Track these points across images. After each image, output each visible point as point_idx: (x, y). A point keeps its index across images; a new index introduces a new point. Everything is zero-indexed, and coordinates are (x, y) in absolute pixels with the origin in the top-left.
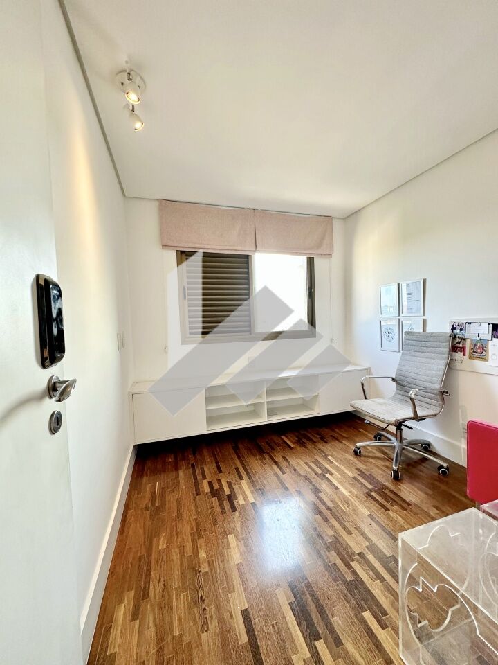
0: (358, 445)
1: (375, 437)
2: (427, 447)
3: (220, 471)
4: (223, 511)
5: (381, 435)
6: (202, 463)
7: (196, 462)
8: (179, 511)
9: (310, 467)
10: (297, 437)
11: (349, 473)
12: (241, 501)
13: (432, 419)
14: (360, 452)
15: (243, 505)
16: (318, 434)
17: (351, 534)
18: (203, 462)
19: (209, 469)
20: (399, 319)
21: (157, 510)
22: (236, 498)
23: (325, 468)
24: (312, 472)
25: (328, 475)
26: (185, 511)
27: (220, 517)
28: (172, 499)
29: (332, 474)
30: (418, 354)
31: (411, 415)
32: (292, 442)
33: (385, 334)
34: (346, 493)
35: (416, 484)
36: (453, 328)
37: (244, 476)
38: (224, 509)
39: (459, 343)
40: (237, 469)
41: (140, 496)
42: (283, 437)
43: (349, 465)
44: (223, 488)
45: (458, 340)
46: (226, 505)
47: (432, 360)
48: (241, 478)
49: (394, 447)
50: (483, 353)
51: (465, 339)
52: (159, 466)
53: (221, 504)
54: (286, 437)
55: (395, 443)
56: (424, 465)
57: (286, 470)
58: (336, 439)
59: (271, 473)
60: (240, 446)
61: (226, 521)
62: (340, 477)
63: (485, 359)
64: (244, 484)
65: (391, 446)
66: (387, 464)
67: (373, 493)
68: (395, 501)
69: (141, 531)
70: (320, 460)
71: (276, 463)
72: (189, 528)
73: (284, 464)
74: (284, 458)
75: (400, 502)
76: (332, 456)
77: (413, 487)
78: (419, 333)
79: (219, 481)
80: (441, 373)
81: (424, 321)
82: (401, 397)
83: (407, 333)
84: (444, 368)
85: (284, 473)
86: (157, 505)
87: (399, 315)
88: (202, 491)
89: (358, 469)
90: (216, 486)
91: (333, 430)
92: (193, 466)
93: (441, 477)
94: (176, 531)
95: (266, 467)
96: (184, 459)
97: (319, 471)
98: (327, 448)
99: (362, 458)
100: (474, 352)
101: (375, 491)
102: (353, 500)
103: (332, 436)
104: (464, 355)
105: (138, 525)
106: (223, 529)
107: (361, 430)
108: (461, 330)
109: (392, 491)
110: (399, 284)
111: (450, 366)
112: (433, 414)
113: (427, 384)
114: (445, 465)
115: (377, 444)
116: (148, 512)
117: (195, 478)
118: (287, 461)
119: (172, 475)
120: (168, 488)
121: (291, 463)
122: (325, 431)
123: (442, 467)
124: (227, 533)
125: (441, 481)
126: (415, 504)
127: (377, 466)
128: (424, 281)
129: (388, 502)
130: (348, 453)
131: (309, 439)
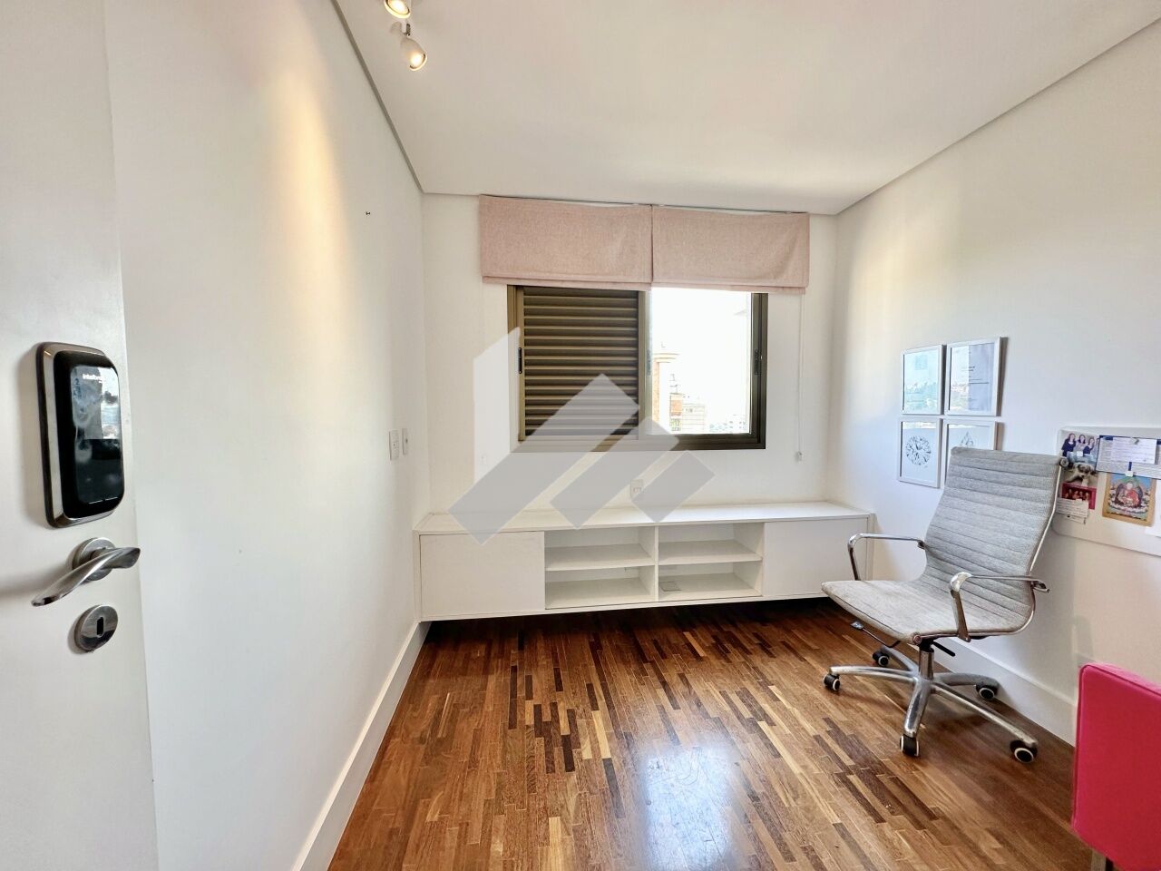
0: (835, 670)
1: (875, 657)
2: (990, 693)
3: (559, 687)
4: (550, 769)
5: (887, 654)
6: (531, 666)
7: (521, 658)
8: (473, 752)
9: (730, 703)
10: (715, 637)
11: (808, 726)
12: (587, 753)
13: (1002, 638)
14: (838, 683)
15: (588, 760)
16: (756, 636)
17: (793, 859)
18: (534, 664)
19: (541, 679)
20: (942, 421)
21: (437, 746)
22: (578, 745)
23: (761, 709)
24: (731, 713)
25: (763, 725)
26: (483, 757)
27: (542, 777)
28: (466, 728)
29: (771, 724)
30: (978, 496)
31: (953, 625)
32: (703, 646)
33: (910, 449)
34: (796, 769)
35: (957, 773)
36: (1067, 447)
37: (601, 702)
38: (553, 763)
39: (1079, 479)
40: (590, 687)
41: (415, 714)
42: (687, 634)
43: (811, 708)
44: (558, 722)
45: (1077, 473)
46: (558, 752)
47: (1012, 512)
48: (595, 707)
49: (913, 684)
50: (1139, 506)
51: (1094, 473)
52: (459, 664)
53: (549, 753)
54: (694, 635)
55: (917, 677)
56: (977, 729)
57: (682, 702)
58: (790, 649)
59: (651, 706)
60: (605, 643)
61: (551, 787)
62: (788, 731)
63: (1145, 521)
64: (599, 718)
65: (907, 682)
66: (896, 716)
67: (853, 778)
68: (899, 803)
69: (403, 782)
70: (752, 690)
71: (664, 684)
72: (483, 792)
73: (679, 688)
74: (682, 676)
75: (913, 808)
76: (779, 686)
77: (944, 777)
78: (985, 452)
79: (554, 706)
80: (1033, 542)
81: (1000, 429)
82: (936, 582)
83: (957, 451)
84: (1038, 530)
85: (676, 707)
86: (439, 736)
87: (943, 412)
88: (521, 722)
89: (828, 720)
90: (547, 717)
91: (788, 631)
92: (514, 669)
93: (1016, 764)
94: (461, 792)
95: (644, 690)
96: (502, 654)
97: (747, 714)
98: (771, 668)
99: (841, 698)
100: (1117, 502)
101: (860, 776)
102: (806, 786)
103: (784, 643)
104: (1092, 506)
105: (401, 769)
106: (542, 803)
107: (847, 637)
108: (1087, 451)
109: (896, 780)
110: (944, 348)
111: (1056, 528)
112: (1006, 627)
113: (997, 563)
114: (1029, 741)
115: (878, 672)
116: (423, 747)
117: (513, 695)
118: (687, 684)
119: (476, 682)
120: (464, 706)
121: (694, 688)
122: (771, 632)
123: (1020, 743)
124: (547, 812)
125: (1014, 773)
126: (945, 818)
127: (871, 721)
128: (1004, 343)
129: (884, 802)
130: (811, 682)
131: (737, 644)
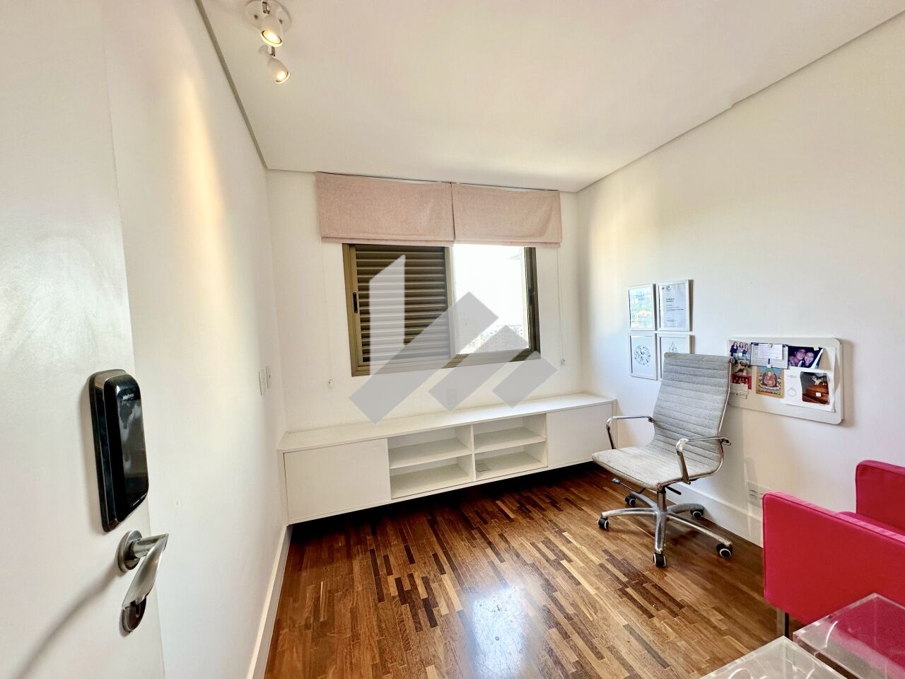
0: (604, 514)
1: (627, 500)
2: (699, 515)
3: (412, 561)
4: (419, 628)
5: (634, 497)
6: (386, 547)
7: (376, 540)
8: (353, 628)
9: (539, 550)
10: (519, 502)
11: (593, 558)
12: (443, 609)
13: (707, 478)
14: (607, 523)
15: (446, 615)
16: (547, 496)
17: (602, 657)
18: (387, 544)
19: (395, 553)
20: (656, 335)
21: (322, 628)
22: (436, 605)
23: (561, 551)
24: (542, 558)
25: (564, 563)
26: (363, 629)
27: (414, 637)
28: (343, 609)
29: (570, 561)
30: (683, 385)
31: (680, 475)
32: (511, 510)
33: (636, 355)
34: (592, 591)
35: (690, 573)
36: (733, 351)
37: (447, 567)
38: (420, 623)
39: (741, 370)
40: (436, 556)
41: (296, 605)
42: (499, 503)
43: (594, 545)
44: (417, 589)
45: (740, 367)
46: (422, 614)
47: (705, 394)
48: (443, 572)
49: (655, 517)
50: (776, 386)
51: (750, 366)
52: (325, 555)
53: (415, 615)
54: (504, 502)
55: (657, 512)
56: (694, 540)
57: (506, 556)
58: (571, 503)
59: (484, 562)
60: (439, 519)
61: (422, 643)
62: (582, 565)
63: (779, 395)
64: (447, 579)
65: (651, 516)
66: (646, 540)
67: (629, 590)
68: (660, 602)
69: (299, 666)
70: (553, 538)
71: (490, 544)
72: (369, 657)
73: (502, 546)
74: (501, 536)
75: (669, 604)
76: (570, 533)
77: (684, 577)
78: (685, 355)
79: (411, 576)
80: (719, 413)
81: (692, 339)
82: (661, 444)
83: (668, 355)
84: (721, 406)
85: (502, 561)
86: (322, 620)
87: (656, 329)
88: (387, 594)
89: (606, 551)
90: (407, 587)
91: (568, 490)
92: (372, 551)
93: (722, 560)
94: (351, 663)
95: (478, 552)
96: (361, 542)
97: (552, 557)
98: (561, 519)
99: (611, 534)
100: (763, 384)
101: (633, 587)
102: (601, 602)
103: (566, 499)
104: (750, 387)
105: (295, 655)
106: (418, 657)
107: (606, 488)
108: (744, 352)
109: (655, 586)
110: (654, 286)
111: (731, 403)
112: (709, 471)
113: (699, 429)
114: (727, 543)
115: (631, 511)
116: (309, 632)
117: (377, 574)
118: (507, 541)
119: (341, 565)
120: (337, 591)
121: (512, 544)
122: (558, 492)
123: (722, 546)
124: (424, 663)
125: (720, 565)
126: (690, 607)
127: (632, 546)
128: (691, 283)
129: (651, 603)
130: (588, 524)
131: (535, 505)
